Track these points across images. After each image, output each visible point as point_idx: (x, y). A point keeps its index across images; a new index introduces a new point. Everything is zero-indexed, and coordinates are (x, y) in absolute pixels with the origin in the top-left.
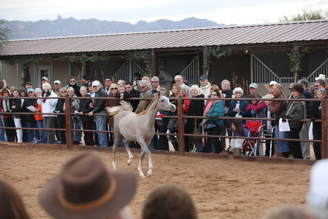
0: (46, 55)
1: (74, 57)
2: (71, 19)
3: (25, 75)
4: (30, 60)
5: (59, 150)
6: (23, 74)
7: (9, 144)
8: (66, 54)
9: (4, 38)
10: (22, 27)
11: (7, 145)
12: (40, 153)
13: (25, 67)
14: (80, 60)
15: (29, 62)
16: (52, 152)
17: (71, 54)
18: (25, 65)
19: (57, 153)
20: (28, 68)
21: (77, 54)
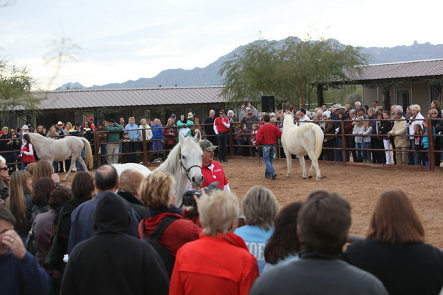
0: (406, 78)
1: (434, 80)
2: (427, 44)
3: (386, 98)
4: (391, 84)
5: (422, 171)
6: (383, 97)
7: (372, 165)
8: (426, 77)
9: (364, 62)
10: (379, 54)
11: (370, 166)
12: (403, 174)
13: (385, 91)
14: (439, 83)
15: (390, 86)
16: (414, 173)
17: (431, 77)
18: (385, 89)
19: (419, 174)
20: (388, 92)
21: (436, 77)
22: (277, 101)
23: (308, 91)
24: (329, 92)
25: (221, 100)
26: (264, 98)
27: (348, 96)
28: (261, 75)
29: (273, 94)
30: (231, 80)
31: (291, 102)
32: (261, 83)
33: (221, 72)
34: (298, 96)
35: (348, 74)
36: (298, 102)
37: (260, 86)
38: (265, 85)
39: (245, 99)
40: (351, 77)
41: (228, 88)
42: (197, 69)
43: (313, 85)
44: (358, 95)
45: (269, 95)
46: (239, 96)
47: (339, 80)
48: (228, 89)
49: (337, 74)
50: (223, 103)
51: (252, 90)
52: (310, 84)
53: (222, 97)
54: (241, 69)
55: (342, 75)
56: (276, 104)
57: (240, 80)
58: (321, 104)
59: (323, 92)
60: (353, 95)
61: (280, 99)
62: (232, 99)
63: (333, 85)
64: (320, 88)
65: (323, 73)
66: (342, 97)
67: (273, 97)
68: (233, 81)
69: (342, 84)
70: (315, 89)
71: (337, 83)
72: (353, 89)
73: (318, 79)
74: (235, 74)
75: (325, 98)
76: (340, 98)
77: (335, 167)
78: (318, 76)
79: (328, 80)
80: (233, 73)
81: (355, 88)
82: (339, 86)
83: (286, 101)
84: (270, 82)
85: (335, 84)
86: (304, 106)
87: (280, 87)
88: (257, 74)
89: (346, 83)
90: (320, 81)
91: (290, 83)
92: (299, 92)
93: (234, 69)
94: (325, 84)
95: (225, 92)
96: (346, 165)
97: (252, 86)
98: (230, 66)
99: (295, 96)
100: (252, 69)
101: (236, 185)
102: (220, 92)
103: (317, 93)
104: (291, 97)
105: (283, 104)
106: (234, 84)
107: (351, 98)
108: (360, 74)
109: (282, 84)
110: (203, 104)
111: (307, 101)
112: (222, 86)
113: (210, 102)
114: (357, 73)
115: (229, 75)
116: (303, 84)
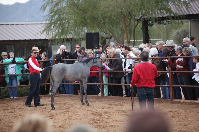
22: (102, 38)
23: (133, 27)
24: (155, 28)
25: (43, 37)
26: (88, 34)
27: (174, 32)
28: (84, 11)
29: (98, 30)
30: (53, 16)
31: (116, 38)
32: (85, 19)
33: (44, 8)
34: (123, 32)
35: (174, 9)
36: (123, 38)
37: (84, 23)
38: (88, 21)
39: (69, 36)
40: (178, 12)
41: (51, 24)
42: (17, 5)
43: (138, 20)
44: (184, 31)
45: (93, 32)
46: (63, 32)
47: (165, 16)
48: (51, 26)
49: (164, 9)
50: (46, 40)
51: (76, 26)
52: (135, 20)
53: (45, 33)
54: (64, 4)
55: (169, 10)
56: (100, 41)
57: (62, 16)
58: (147, 40)
59: (149, 28)
60: (180, 30)
61: (104, 35)
62: (56, 36)
63: (159, 20)
64: (146, 24)
65: (149, 9)
66: (167, 33)
67: (98, 33)
68: (56, 17)
69: (169, 19)
70: (140, 25)
71: (163, 18)
72: (181, 24)
73: (143, 15)
74: (58, 9)
75: (151, 33)
76: (165, 33)
77: (162, 104)
78: (144, 11)
79: (154, 16)
80: (56, 9)
81: (182, 23)
82: (165, 21)
83: (111, 38)
84: (94, 18)
85: (161, 20)
86: (129, 42)
87: (104, 24)
88: (80, 10)
89: (173, 18)
90: (145, 17)
91: (115, 18)
92: (124, 28)
93: (57, 4)
94: (151, 19)
95: (48, 28)
96: (173, 103)
97: (76, 22)
98: (52, 2)
99: (120, 32)
100: (75, 5)
101: (60, 124)
102: (43, 29)
103: (142, 29)
104: (116, 34)
105: (107, 40)
106: (57, 20)
107: (178, 33)
108: (187, 8)
109: (107, 20)
110: (25, 40)
111: (132, 37)
112: (44, 22)
113: (32, 39)
114: (184, 8)
115: (52, 11)
116: (129, 20)
